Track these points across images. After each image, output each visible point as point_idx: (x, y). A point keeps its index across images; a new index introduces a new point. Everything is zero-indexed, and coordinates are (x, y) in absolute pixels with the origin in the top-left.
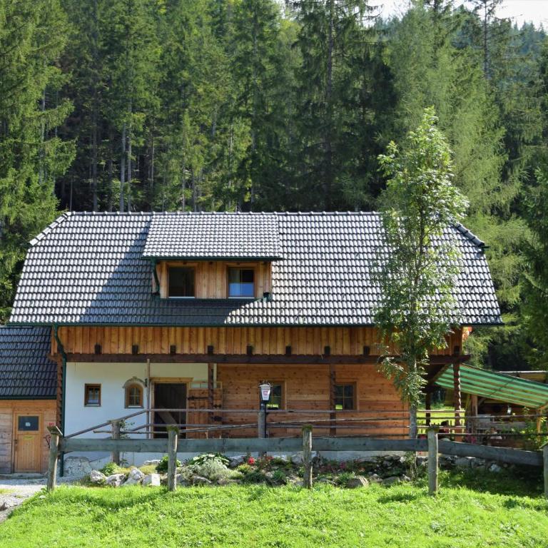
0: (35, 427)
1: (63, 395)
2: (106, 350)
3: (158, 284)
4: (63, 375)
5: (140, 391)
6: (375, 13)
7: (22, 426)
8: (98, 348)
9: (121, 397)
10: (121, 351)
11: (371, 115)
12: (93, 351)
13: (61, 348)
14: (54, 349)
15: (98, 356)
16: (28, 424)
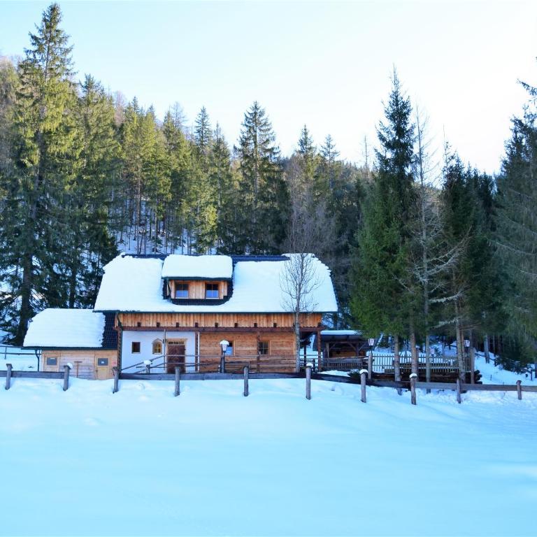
0: (106, 364)
1: (121, 348)
2: (143, 325)
3: (170, 291)
4: (121, 338)
5: (160, 346)
6: (277, 156)
7: (99, 363)
8: (139, 324)
9: (151, 348)
10: (151, 325)
11: (276, 205)
12: (136, 325)
13: (120, 323)
14: (117, 324)
15: (139, 328)
16: (103, 362)
